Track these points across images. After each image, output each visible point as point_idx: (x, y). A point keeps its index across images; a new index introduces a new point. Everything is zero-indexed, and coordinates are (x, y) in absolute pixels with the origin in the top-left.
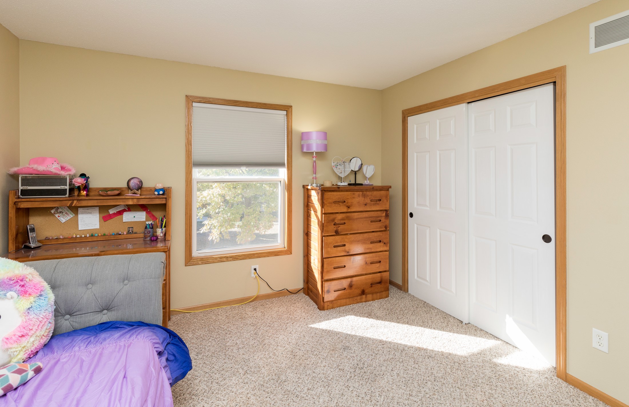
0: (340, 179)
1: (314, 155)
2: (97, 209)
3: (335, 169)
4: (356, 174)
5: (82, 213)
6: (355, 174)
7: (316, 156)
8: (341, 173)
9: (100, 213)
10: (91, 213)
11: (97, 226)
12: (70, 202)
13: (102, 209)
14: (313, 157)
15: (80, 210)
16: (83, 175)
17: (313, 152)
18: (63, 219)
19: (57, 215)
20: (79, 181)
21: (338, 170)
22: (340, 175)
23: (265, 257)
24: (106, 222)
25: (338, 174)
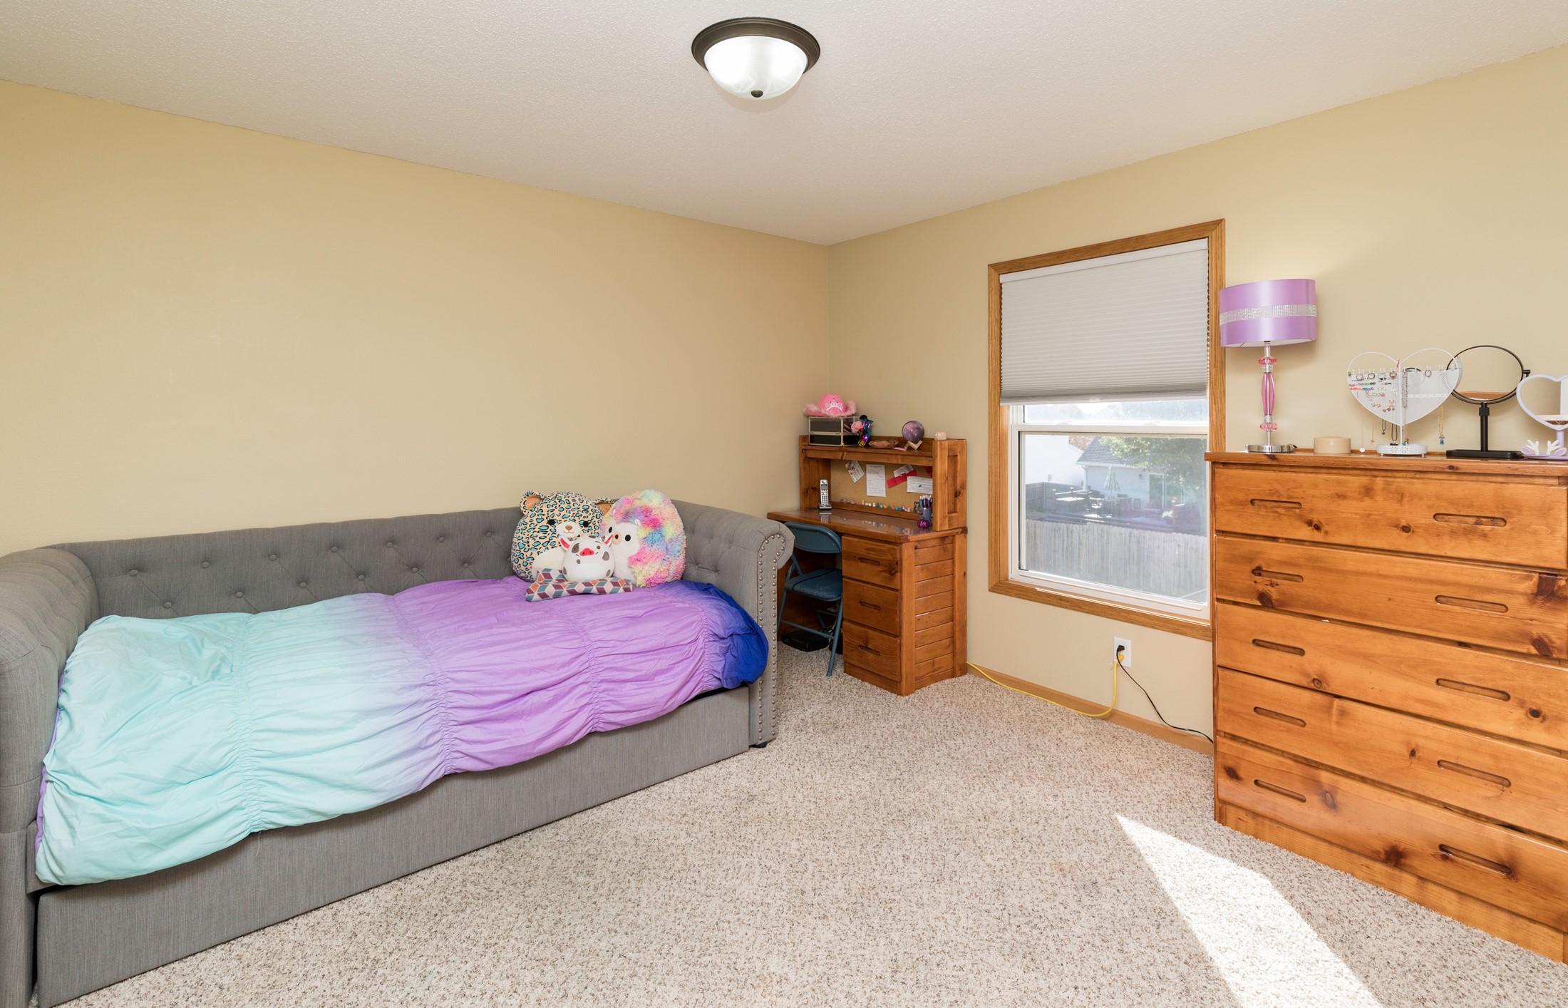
0: (1388, 432)
1: (1268, 355)
2: (883, 467)
3: (1361, 397)
4: (1488, 414)
5: (870, 472)
6: (1484, 412)
7: (1272, 358)
8: (1389, 410)
9: (886, 474)
10: (878, 473)
11: (883, 494)
12: (841, 454)
13: (889, 468)
14: (1262, 362)
15: (868, 467)
16: (863, 418)
17: (1262, 349)
18: (855, 478)
19: (850, 471)
20: (857, 426)
21: (1378, 400)
22: (1389, 417)
23: (1145, 626)
24: (892, 489)
25: (1378, 412)
